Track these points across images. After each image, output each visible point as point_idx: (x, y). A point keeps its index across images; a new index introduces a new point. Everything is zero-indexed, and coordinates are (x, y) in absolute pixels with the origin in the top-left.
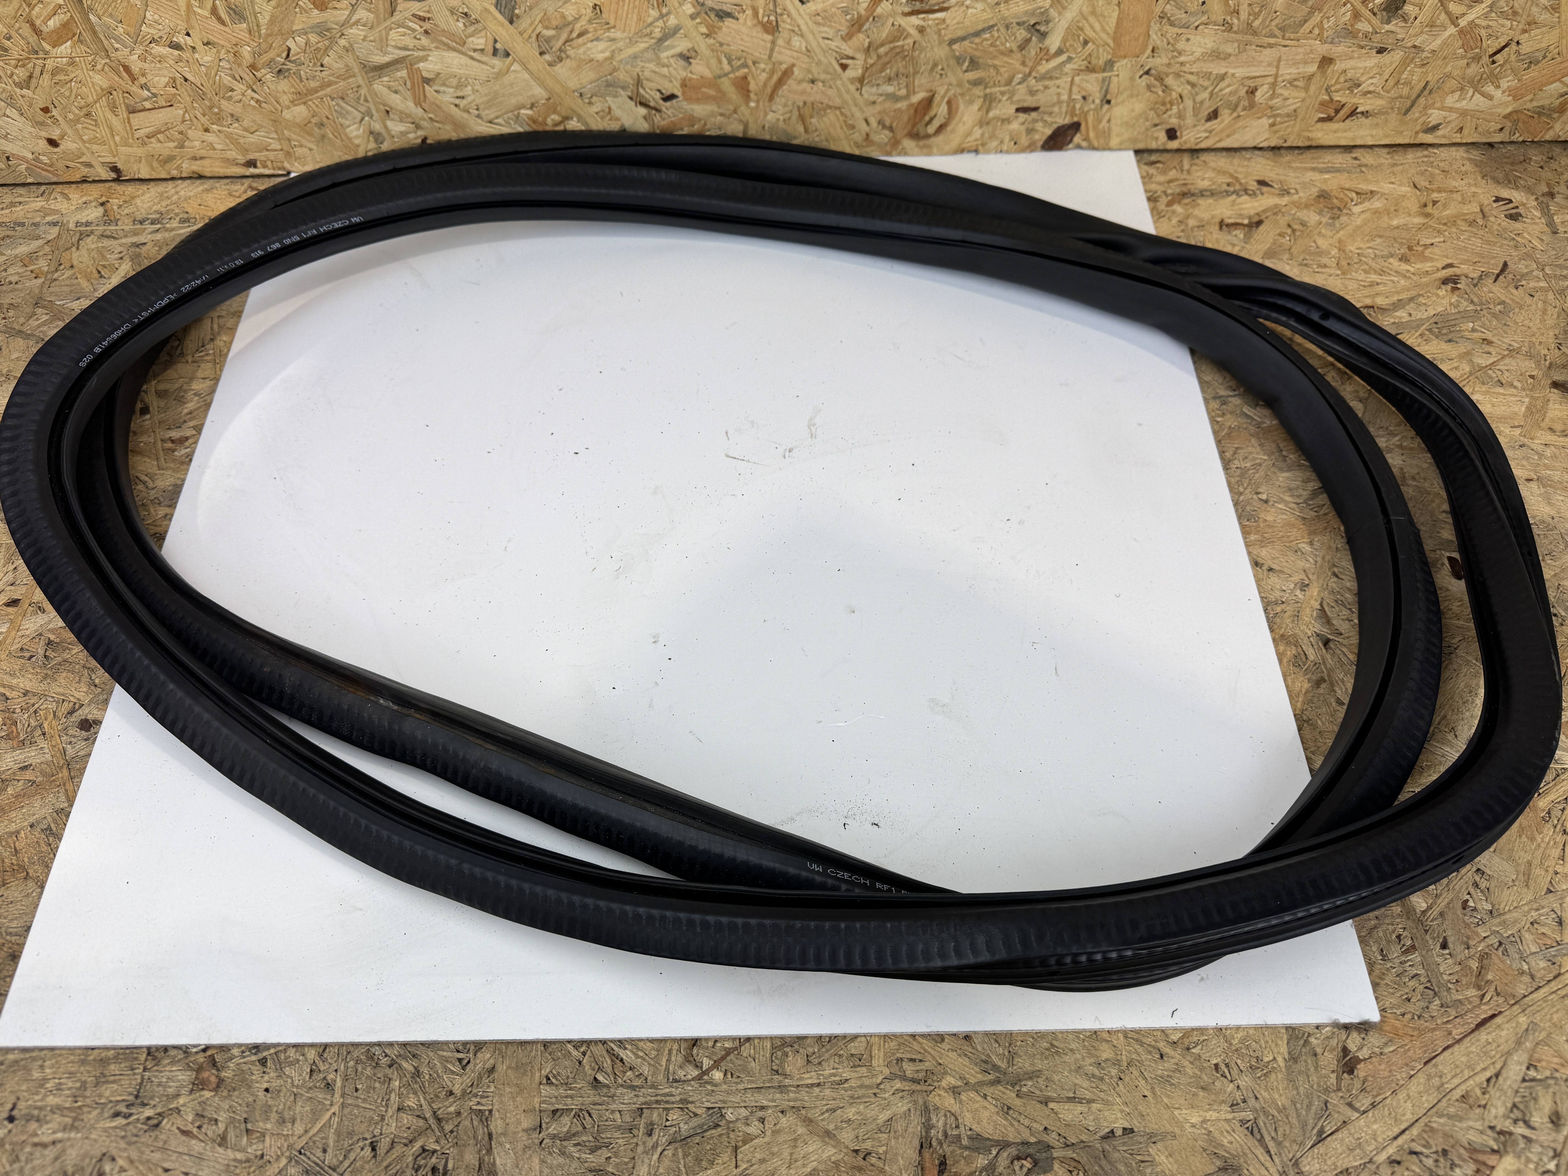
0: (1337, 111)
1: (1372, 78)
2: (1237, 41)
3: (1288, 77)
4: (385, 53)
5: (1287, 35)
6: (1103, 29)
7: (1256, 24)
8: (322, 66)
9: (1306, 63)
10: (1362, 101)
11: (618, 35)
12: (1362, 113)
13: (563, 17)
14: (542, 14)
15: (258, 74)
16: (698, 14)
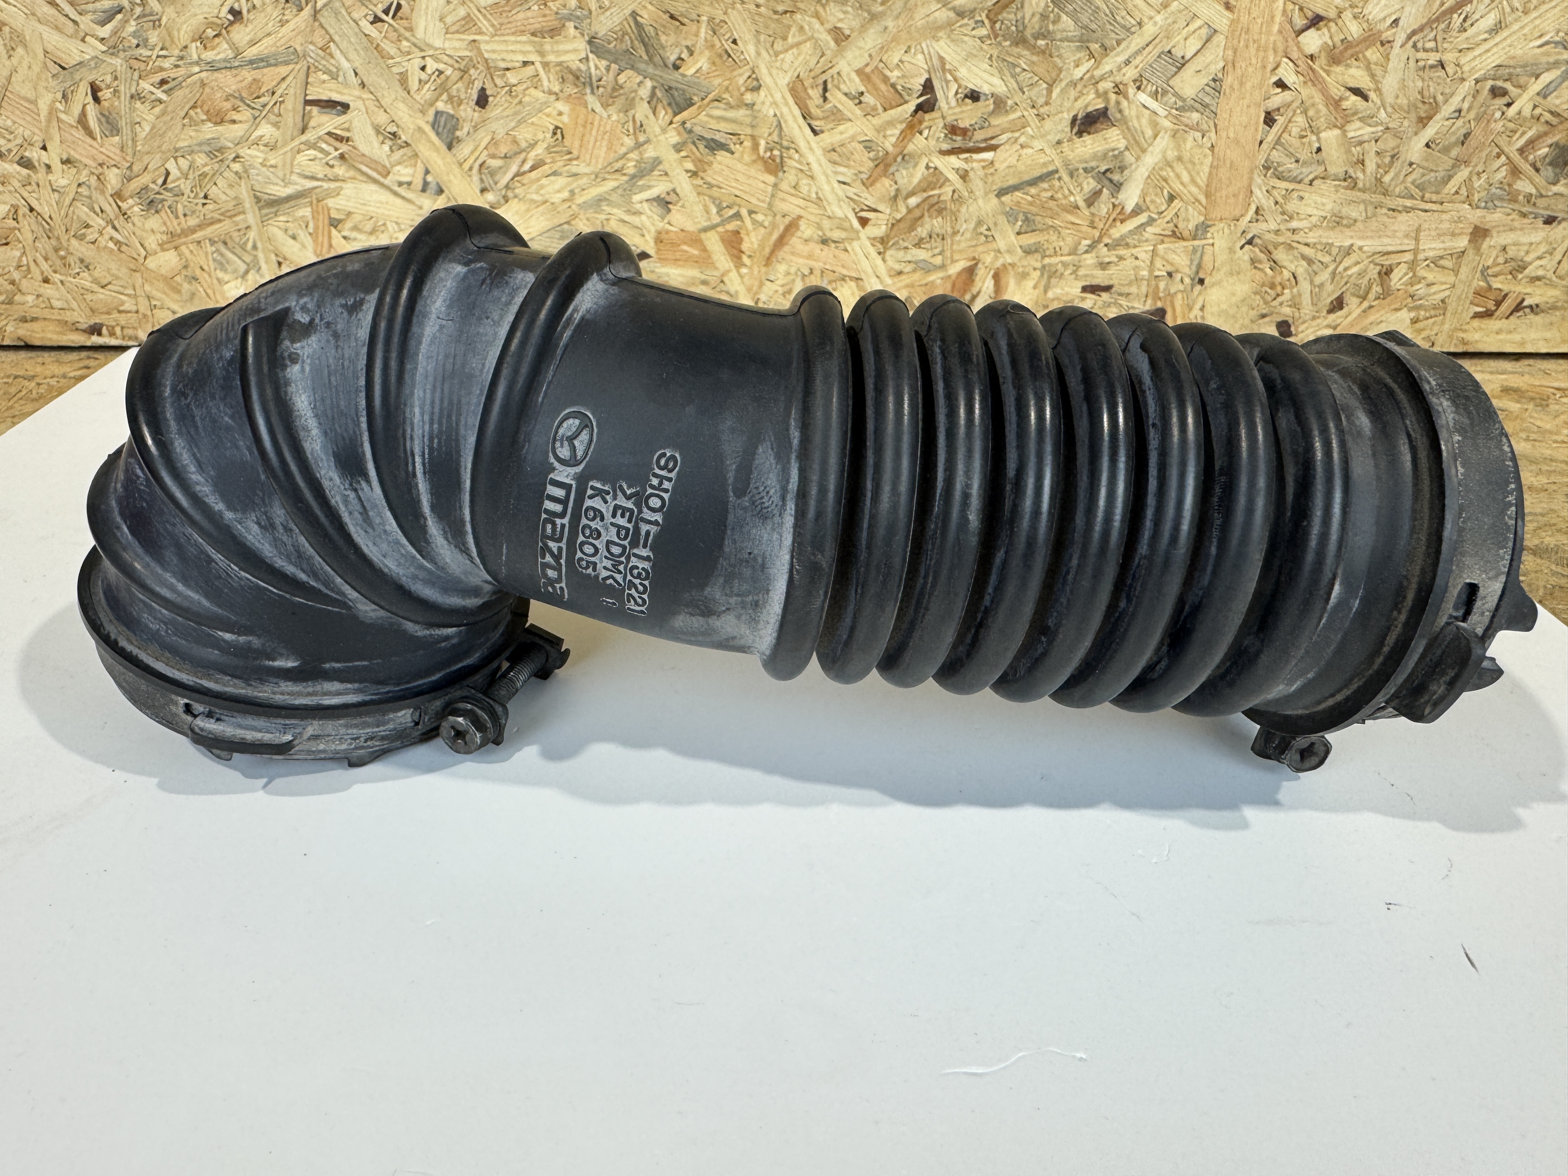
0: (1498, 304)
1: (1540, 258)
2: (1364, 201)
3: (1431, 254)
4: (286, 183)
5: (1427, 196)
6: (1193, 181)
7: (1387, 179)
8: (206, 197)
9: (1453, 234)
10: (1529, 290)
11: (582, 169)
12: (1531, 307)
13: (515, 141)
14: (489, 138)
15: (124, 206)
16: (684, 143)
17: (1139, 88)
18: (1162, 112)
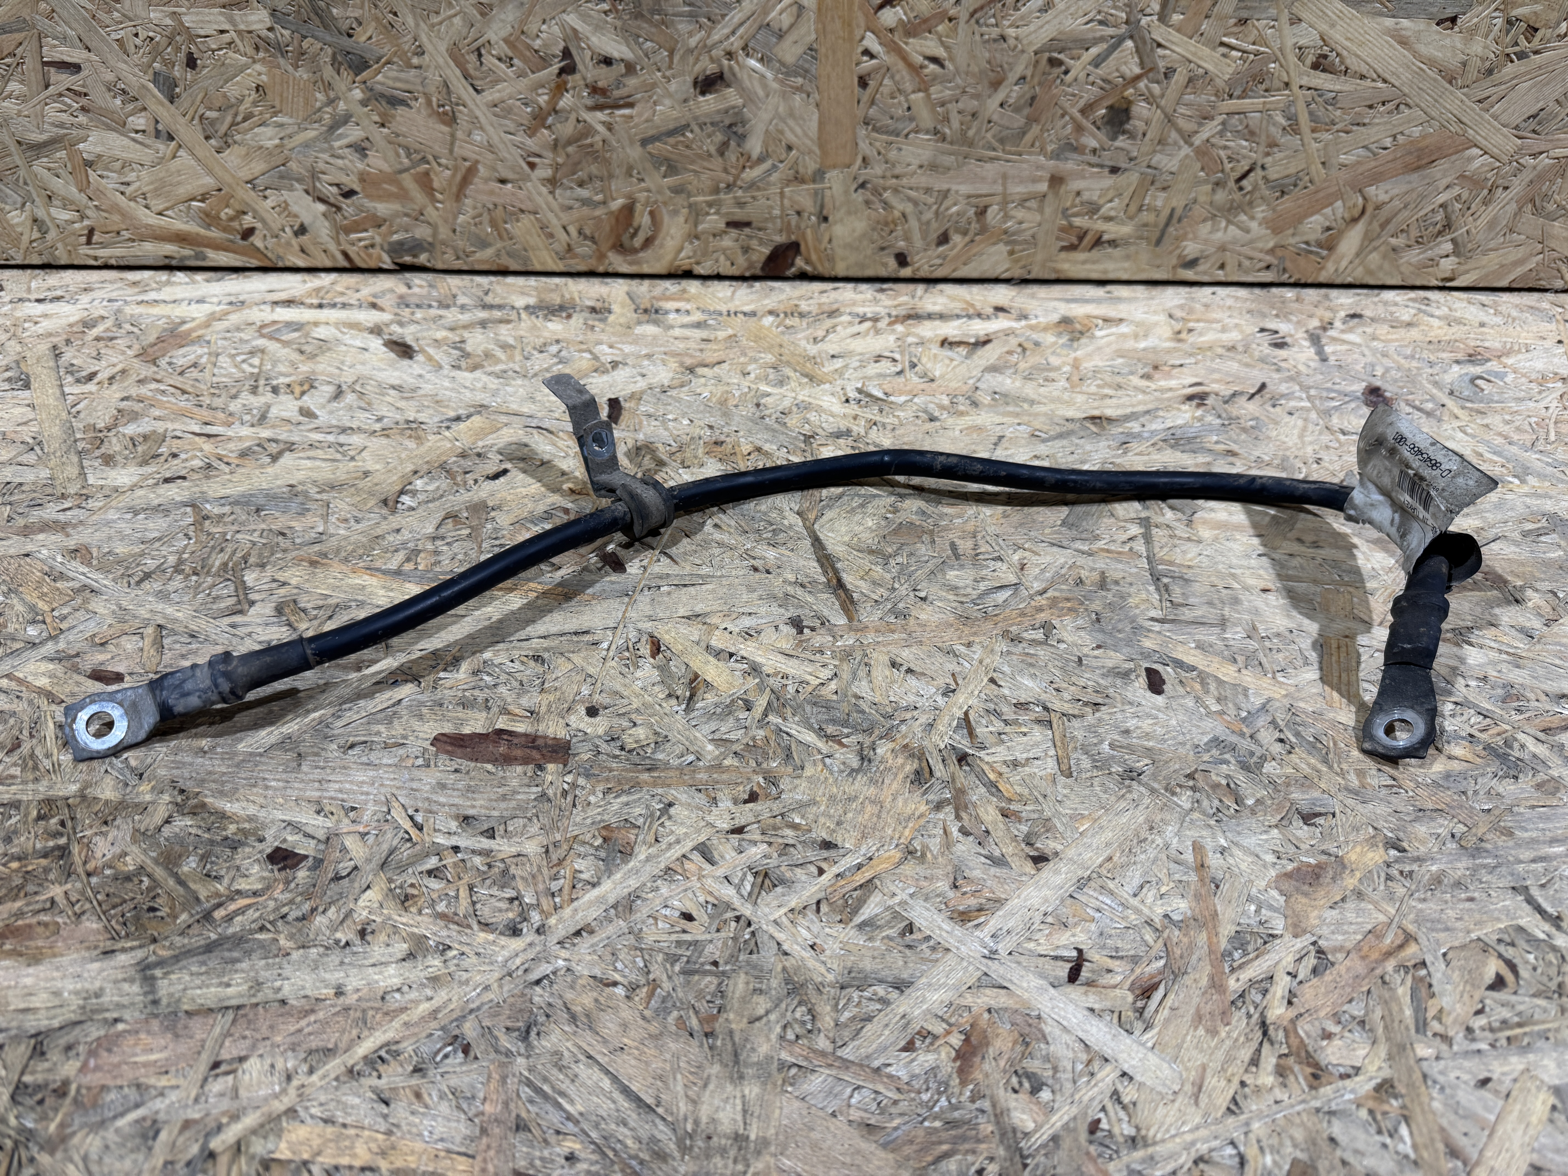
0: (1080, 239)
1: (1111, 201)
2: (954, 152)
3: (1018, 196)
4: (42, 131)
5: (1007, 148)
6: (805, 134)
7: (971, 133)
9: (1034, 181)
10: (1105, 228)
11: (286, 119)
12: (1109, 242)
13: (226, 97)
14: (202, 94)
16: (369, 100)
17: (747, 55)
18: (769, 75)
